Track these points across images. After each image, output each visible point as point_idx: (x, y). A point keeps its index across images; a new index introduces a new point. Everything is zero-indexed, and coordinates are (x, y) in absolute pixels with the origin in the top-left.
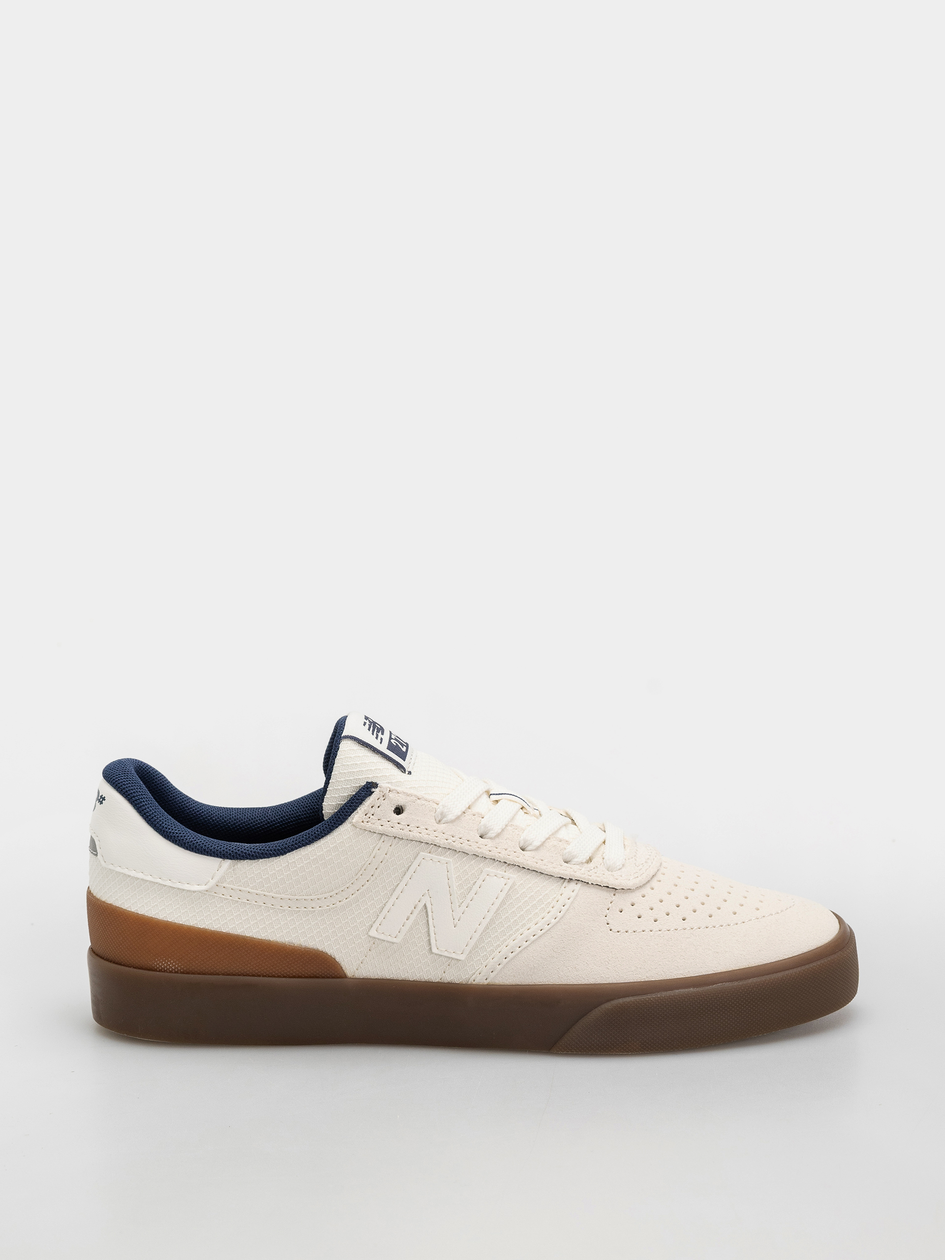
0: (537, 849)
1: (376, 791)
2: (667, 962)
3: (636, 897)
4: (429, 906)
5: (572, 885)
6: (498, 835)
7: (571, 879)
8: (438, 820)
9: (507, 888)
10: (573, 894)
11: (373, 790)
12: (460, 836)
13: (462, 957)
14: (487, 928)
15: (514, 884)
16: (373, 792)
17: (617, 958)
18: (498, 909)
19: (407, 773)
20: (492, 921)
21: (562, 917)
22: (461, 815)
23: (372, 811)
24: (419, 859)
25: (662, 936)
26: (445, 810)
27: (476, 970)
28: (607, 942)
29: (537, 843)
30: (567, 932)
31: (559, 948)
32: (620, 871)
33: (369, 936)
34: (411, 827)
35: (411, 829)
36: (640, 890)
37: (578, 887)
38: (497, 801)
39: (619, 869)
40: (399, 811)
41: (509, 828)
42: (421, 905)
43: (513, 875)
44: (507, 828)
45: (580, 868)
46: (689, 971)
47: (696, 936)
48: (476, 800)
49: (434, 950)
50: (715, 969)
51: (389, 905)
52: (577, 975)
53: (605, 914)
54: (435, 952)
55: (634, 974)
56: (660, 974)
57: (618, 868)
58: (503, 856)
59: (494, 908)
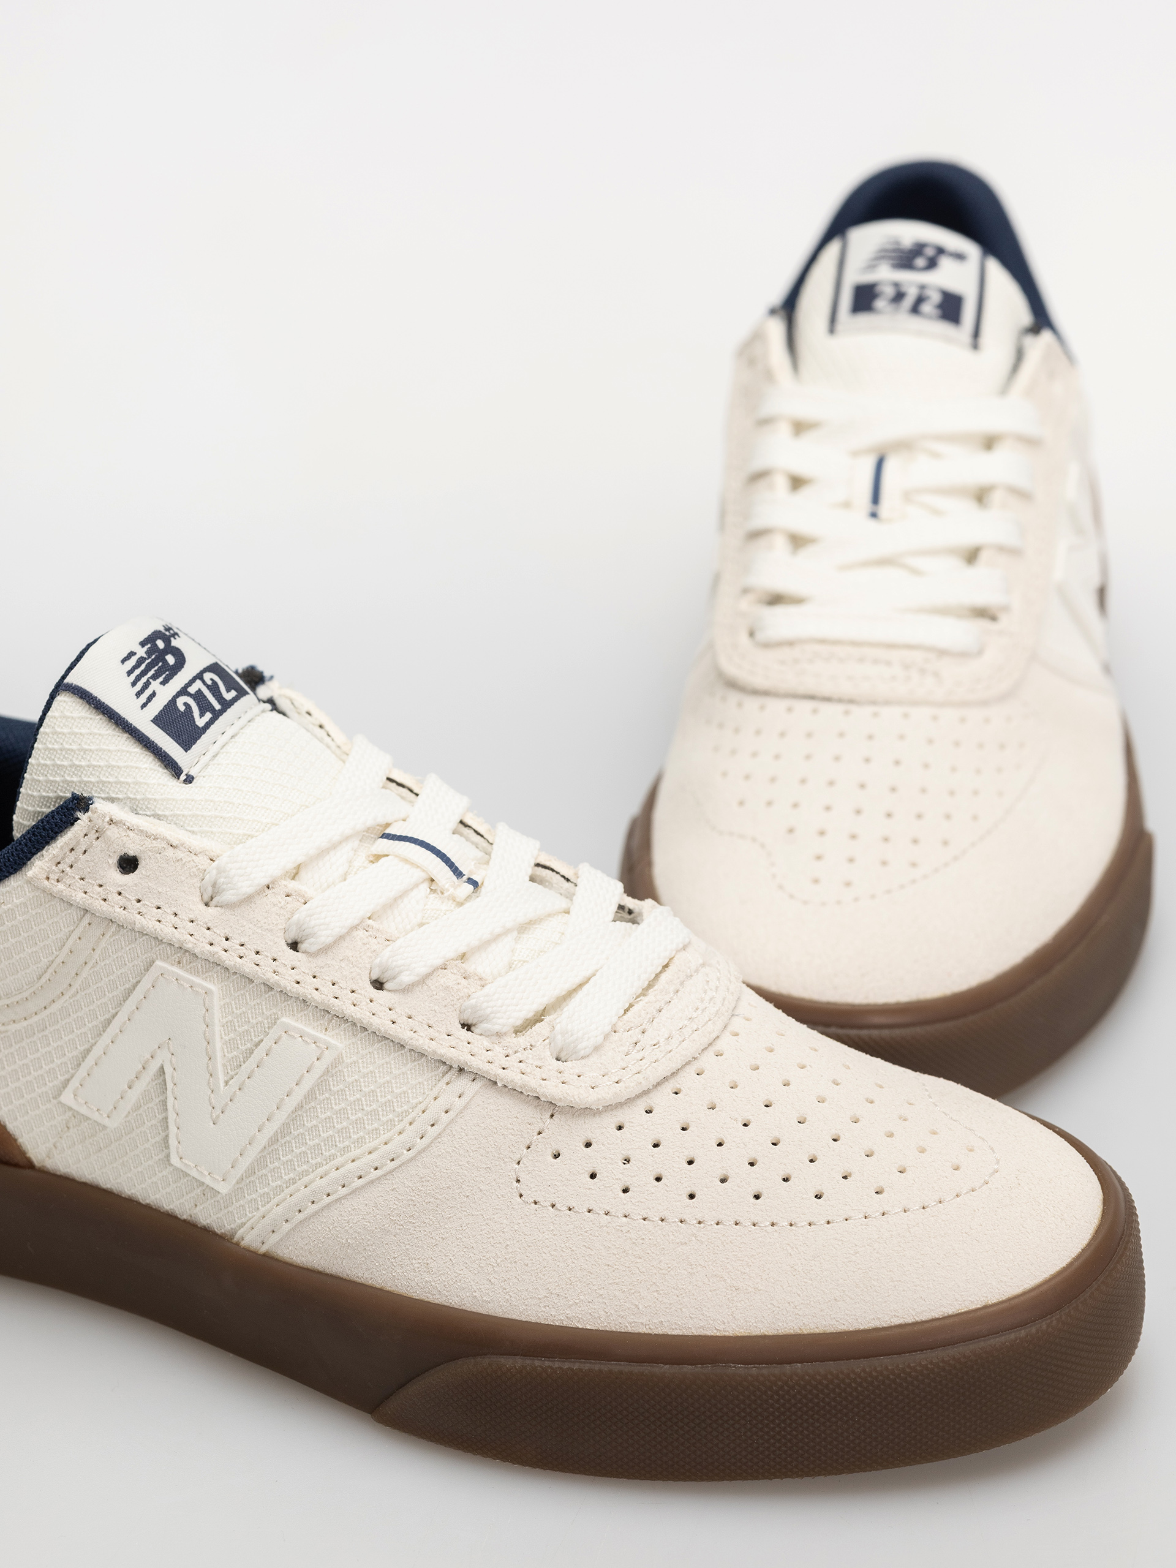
0: (407, 989)
1: (83, 818)
2: (617, 1293)
3: (601, 1129)
4: (168, 1070)
5: (463, 1084)
6: (325, 950)
7: (461, 1070)
8: (206, 898)
9: (320, 1067)
10: (459, 1103)
11: (79, 814)
12: (242, 941)
13: (223, 1188)
14: (274, 1140)
15: (338, 1061)
16: (78, 819)
17: (515, 1262)
18: (300, 1107)
19: (183, 777)
20: (285, 1129)
21: (424, 1150)
22: (259, 892)
23: (71, 858)
24: (153, 972)
25: (625, 1229)
26: (222, 880)
27: (247, 1218)
28: (505, 1221)
29: (406, 978)
30: (425, 1184)
31: (403, 1215)
32: (583, 1061)
33: (61, 1103)
34: (144, 905)
35: (143, 910)
36: (615, 1112)
37: (472, 1088)
38: (378, 857)
39: (582, 1058)
40: (128, 864)
41: (360, 933)
42: (154, 1067)
43: (337, 1041)
44: (355, 933)
45: (489, 1046)
46: (661, 1322)
47: (702, 1243)
48: (322, 853)
49: (175, 1160)
50: (721, 1327)
51: (97, 1051)
52: (427, 1282)
53: (517, 1157)
54: (176, 1165)
55: (541, 1305)
56: (596, 1315)
57: (582, 1053)
58: (325, 996)
59: (290, 1104)
